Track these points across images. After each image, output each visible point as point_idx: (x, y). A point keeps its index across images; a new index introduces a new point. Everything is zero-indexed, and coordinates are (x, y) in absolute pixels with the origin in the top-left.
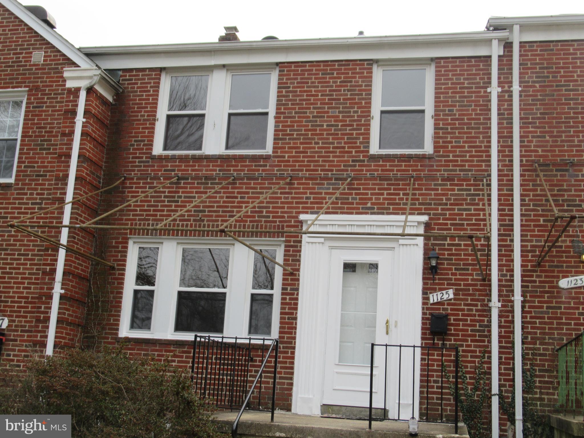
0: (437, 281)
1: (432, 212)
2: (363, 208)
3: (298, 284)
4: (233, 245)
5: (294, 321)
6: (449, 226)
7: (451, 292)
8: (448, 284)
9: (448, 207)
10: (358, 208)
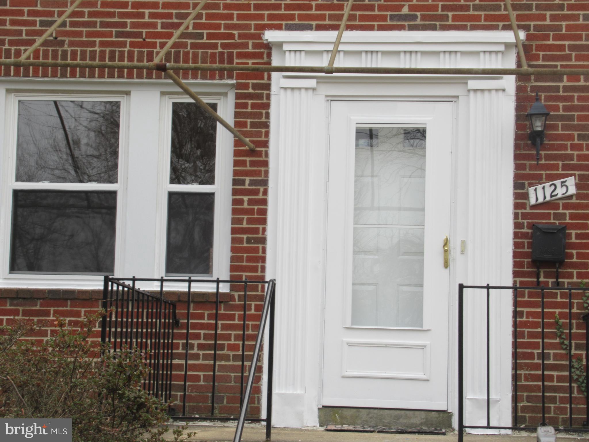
0: (543, 162)
1: (532, 23)
2: (392, 17)
3: (267, 173)
4: (128, 93)
5: (261, 246)
6: (567, 52)
7: (571, 182)
8: (565, 167)
9: (565, 12)
10: (384, 18)
